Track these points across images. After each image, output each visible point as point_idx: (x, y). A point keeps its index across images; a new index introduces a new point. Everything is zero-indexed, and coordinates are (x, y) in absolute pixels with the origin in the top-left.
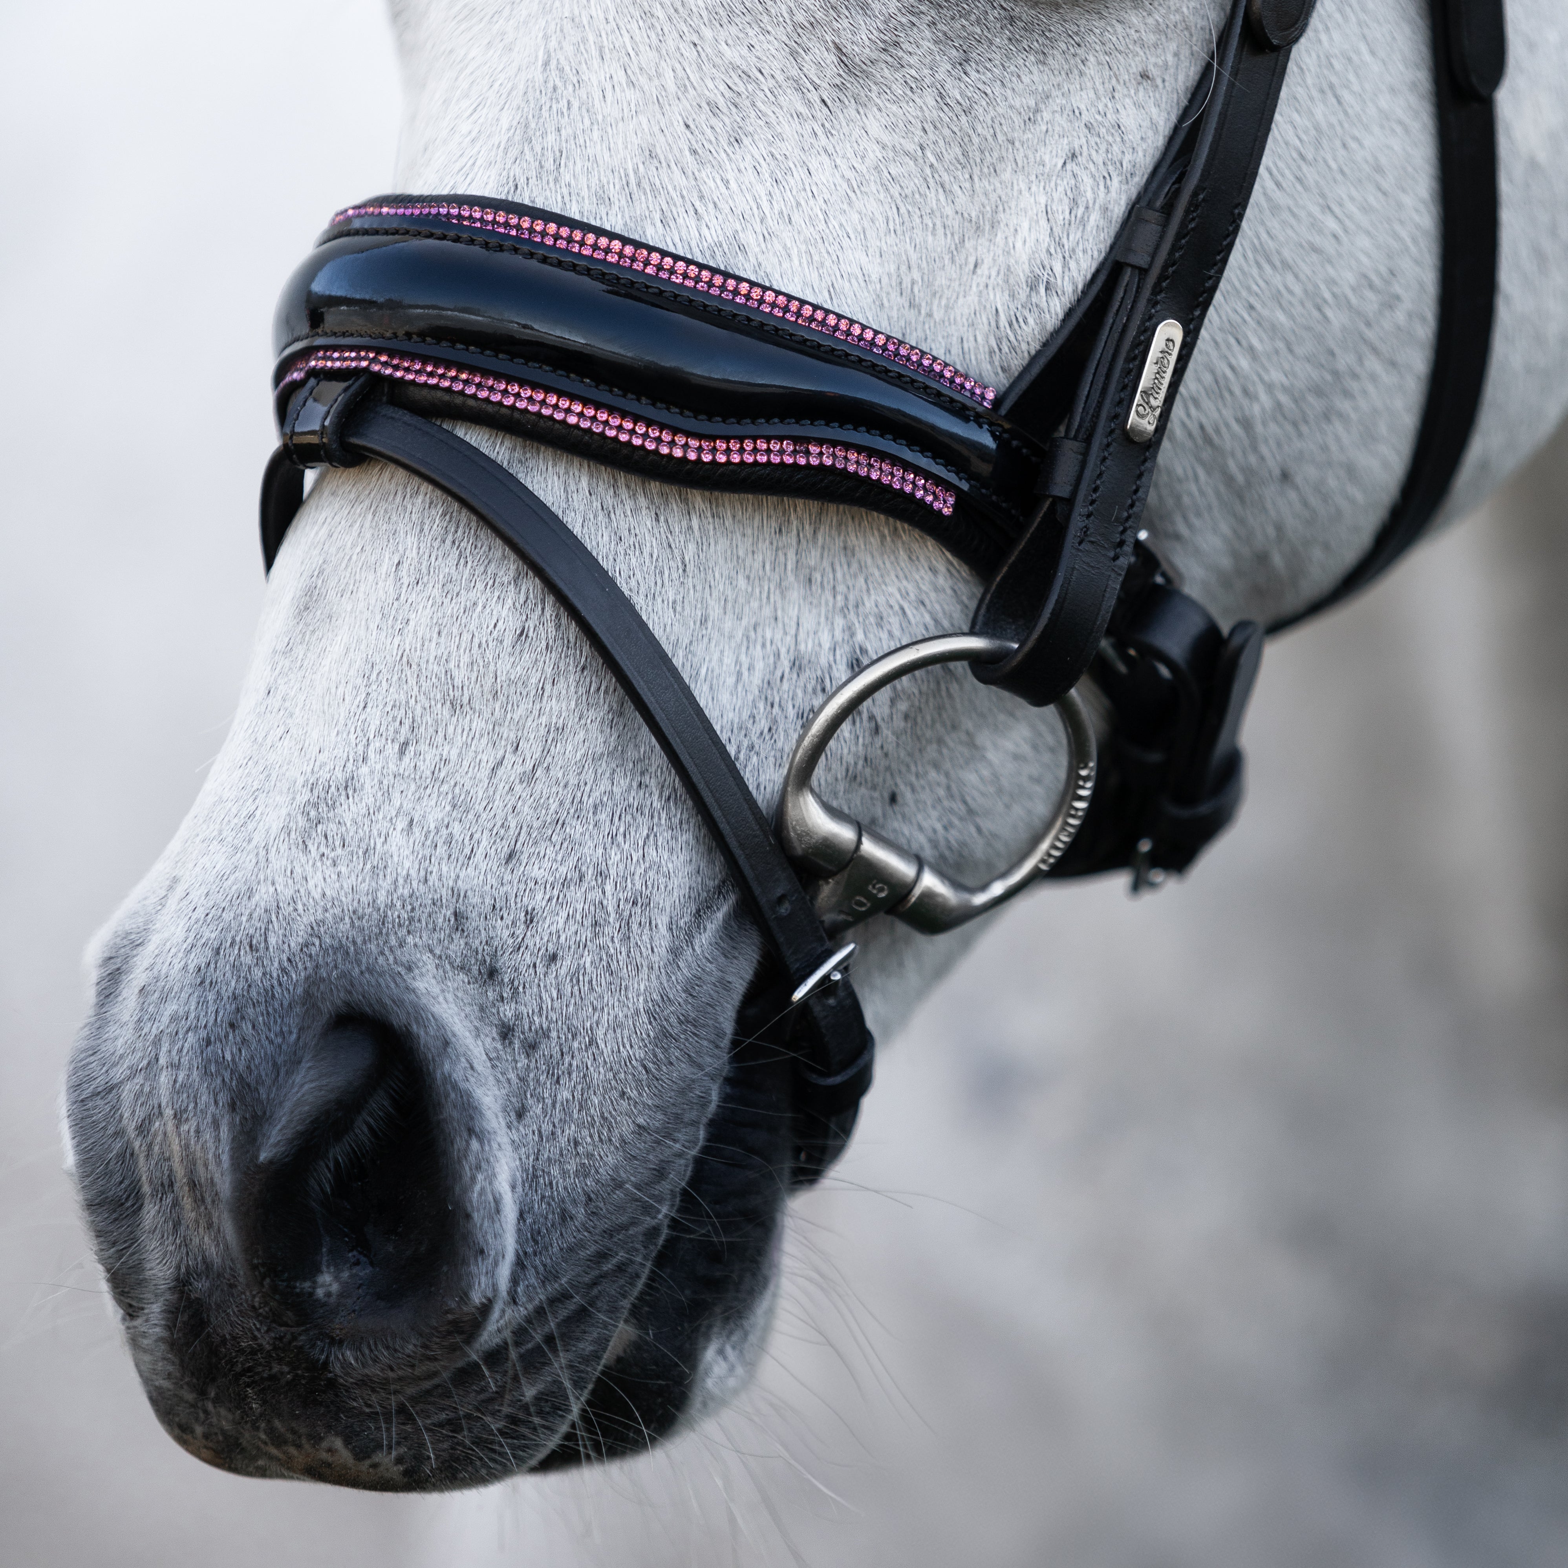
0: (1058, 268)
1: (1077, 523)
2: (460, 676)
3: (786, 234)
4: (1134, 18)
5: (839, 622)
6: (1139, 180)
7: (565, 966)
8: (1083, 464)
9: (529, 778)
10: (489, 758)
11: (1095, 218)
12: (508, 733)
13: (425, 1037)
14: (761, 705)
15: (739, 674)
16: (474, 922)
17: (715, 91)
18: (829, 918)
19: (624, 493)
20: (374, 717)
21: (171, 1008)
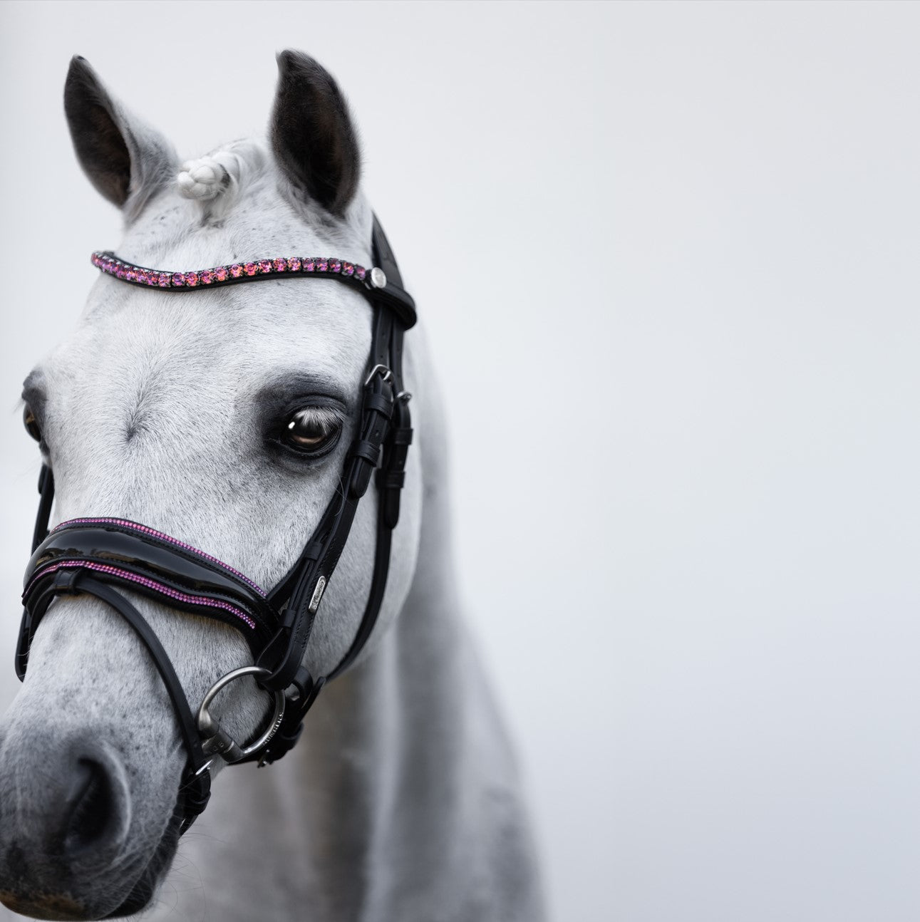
0: (287, 559)
1: (294, 635)
2: (112, 661)
3: (209, 539)
4: (313, 485)
5: (214, 661)
6: (311, 535)
7: (142, 751)
8: (295, 618)
9: (130, 694)
10: (119, 687)
11: (298, 545)
12: (125, 680)
13: (107, 765)
14: (191, 684)
15: (185, 674)
16: (117, 733)
17: (189, 492)
18: (206, 752)
19: (158, 612)
20: (85, 672)
21: (18, 757)
